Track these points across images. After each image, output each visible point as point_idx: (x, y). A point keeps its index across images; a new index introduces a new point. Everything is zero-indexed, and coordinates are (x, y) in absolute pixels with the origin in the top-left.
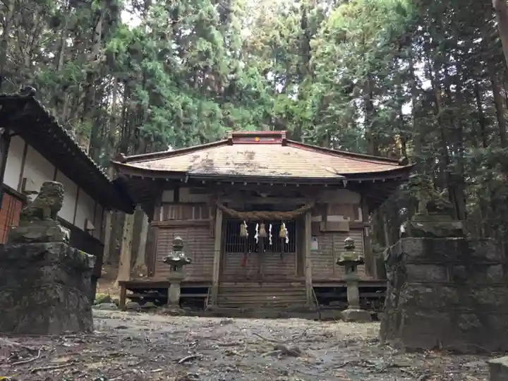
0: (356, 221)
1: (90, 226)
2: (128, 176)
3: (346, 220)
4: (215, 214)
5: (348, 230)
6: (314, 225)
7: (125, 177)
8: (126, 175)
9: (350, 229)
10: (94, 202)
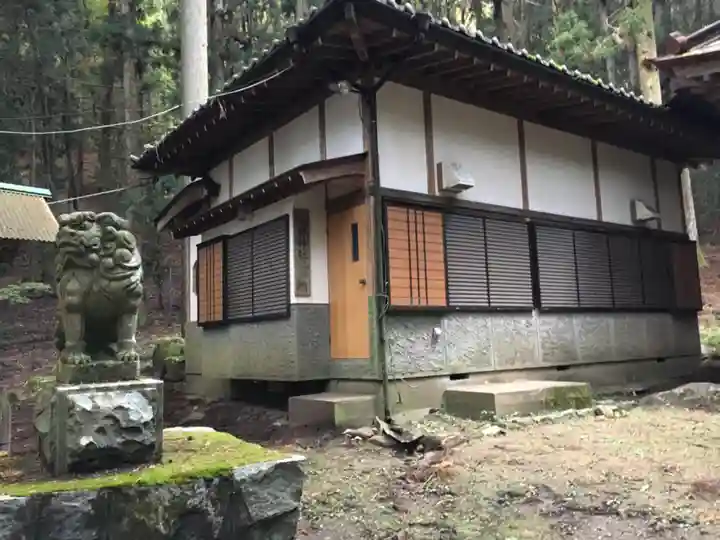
1: (643, 213)
10: (647, 159)
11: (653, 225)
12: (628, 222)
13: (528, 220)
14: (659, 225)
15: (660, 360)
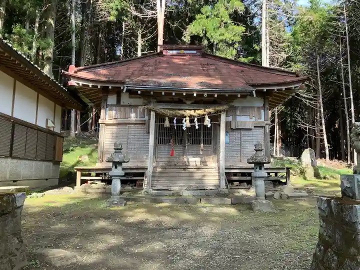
0: (260, 120)
1: (50, 124)
2: (78, 84)
3: (251, 120)
4: (149, 115)
5: (253, 127)
6: (228, 124)
7: (77, 85)
8: (77, 83)
9: (255, 127)
10: (53, 103)
11: (52, 129)
12: (45, 127)
13: (12, 121)
14: (54, 129)
15: (47, 180)
